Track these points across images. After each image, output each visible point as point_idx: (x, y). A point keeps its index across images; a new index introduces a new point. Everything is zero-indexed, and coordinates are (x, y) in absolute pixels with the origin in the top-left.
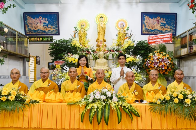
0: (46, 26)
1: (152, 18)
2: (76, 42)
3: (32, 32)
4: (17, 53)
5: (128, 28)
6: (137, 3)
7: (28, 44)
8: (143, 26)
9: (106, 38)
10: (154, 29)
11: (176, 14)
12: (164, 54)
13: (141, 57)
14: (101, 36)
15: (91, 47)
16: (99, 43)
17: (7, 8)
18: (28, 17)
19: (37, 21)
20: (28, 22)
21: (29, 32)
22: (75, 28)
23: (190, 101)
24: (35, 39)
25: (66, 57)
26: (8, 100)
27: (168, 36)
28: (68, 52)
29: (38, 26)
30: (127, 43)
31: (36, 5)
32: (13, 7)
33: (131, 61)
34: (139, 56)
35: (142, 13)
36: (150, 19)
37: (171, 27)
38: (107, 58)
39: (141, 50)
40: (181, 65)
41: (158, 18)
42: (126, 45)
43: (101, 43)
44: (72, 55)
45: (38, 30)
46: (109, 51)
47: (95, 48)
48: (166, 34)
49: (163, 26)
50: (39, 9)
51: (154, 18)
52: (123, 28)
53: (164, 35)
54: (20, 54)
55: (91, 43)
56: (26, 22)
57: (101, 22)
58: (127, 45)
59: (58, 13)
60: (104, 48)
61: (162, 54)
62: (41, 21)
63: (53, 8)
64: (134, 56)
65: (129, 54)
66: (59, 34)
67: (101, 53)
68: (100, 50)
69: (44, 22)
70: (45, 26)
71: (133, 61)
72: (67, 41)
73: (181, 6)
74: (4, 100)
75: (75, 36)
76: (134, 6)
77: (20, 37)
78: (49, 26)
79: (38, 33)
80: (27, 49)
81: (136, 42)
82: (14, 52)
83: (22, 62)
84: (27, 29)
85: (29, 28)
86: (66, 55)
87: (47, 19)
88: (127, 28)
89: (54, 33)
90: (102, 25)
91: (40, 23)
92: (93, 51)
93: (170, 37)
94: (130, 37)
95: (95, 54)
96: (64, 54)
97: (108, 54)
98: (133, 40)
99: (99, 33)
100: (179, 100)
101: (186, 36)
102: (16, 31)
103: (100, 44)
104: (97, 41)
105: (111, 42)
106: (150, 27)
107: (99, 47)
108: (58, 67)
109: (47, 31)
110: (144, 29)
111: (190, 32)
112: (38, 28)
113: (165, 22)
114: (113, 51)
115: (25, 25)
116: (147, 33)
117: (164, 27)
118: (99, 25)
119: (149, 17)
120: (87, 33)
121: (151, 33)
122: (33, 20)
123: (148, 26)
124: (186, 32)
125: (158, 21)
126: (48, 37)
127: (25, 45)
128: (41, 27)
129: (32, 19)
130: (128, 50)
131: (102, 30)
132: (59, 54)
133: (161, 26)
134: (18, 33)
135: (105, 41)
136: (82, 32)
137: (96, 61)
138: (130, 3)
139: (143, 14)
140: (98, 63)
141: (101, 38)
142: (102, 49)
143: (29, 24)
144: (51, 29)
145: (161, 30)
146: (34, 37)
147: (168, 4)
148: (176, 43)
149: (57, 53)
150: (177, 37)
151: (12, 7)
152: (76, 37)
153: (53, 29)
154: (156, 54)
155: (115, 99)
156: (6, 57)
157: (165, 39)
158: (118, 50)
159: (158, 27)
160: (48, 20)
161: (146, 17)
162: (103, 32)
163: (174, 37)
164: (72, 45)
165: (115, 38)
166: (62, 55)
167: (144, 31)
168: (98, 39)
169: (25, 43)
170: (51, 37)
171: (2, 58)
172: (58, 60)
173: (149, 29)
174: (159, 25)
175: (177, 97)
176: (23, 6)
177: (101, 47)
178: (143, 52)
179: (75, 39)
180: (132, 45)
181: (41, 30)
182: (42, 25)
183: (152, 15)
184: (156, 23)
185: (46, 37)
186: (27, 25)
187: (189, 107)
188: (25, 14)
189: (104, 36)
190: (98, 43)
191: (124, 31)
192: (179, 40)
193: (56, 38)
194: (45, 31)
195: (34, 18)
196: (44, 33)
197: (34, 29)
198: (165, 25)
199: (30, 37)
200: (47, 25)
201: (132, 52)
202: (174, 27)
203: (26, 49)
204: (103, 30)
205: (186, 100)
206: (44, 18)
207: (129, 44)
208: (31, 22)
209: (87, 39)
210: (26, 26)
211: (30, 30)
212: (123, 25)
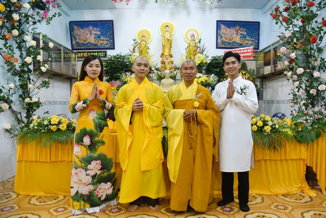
0: (97, 37)
1: (229, 28)
3: (80, 46)
4: (63, 73)
5: (200, 40)
6: (211, 8)
7: (75, 61)
8: (219, 37)
9: (172, 53)
10: (233, 41)
11: (259, 22)
12: (244, 72)
13: (216, 76)
14: (167, 50)
15: (155, 64)
16: (165, 59)
17: (52, 18)
18: (75, 26)
19: (87, 32)
20: (75, 34)
21: (77, 46)
22: (135, 41)
23: (270, 128)
24: (85, 54)
25: (124, 77)
26: (59, 130)
27: (249, 51)
28: (126, 71)
29: (88, 38)
30: (198, 59)
31: (84, 11)
32: (59, 16)
33: (204, 81)
34: (213, 75)
35: (217, 21)
36: (227, 28)
37: (253, 39)
38: (174, 78)
39: (216, 67)
40: (264, 87)
41: (237, 28)
43: (167, 59)
44: (131, 75)
45: (88, 43)
46: (176, 68)
47: (159, 66)
48: (245, 48)
49: (243, 37)
50: (88, 16)
51: (232, 28)
52: (194, 41)
53: (243, 50)
54: (67, 74)
55: (155, 60)
56: (72, 33)
57: (167, 33)
58: (199, 62)
59: (112, 21)
60: (171, 65)
61: (241, 73)
62: (91, 32)
63: (106, 15)
64: (207, 75)
65: (201, 73)
66: (114, 48)
67: (167, 71)
68: (165, 68)
69: (95, 33)
70: (96, 39)
71: (206, 81)
72: (124, 57)
73: (265, 13)
74: (54, 130)
75: (134, 50)
76: (208, 12)
77: (66, 53)
78: (102, 38)
79: (87, 48)
80: (75, 67)
81: (210, 57)
82: (60, 72)
83: (69, 83)
84: (74, 43)
85: (77, 40)
86: (124, 75)
87: (98, 29)
88: (198, 40)
89: (107, 46)
90: (167, 36)
91: (91, 34)
92: (157, 69)
93: (251, 52)
94: (203, 52)
95: (159, 73)
96: (121, 74)
97: (175, 72)
98: (206, 55)
99: (164, 46)
100: (258, 127)
101: (270, 51)
102: (61, 45)
103: (166, 61)
104: (161, 57)
105: (180, 57)
106: (227, 39)
107: (164, 64)
108: (114, 90)
109: (99, 44)
110: (219, 41)
111: (275, 46)
112: (88, 41)
113: (245, 33)
115: (72, 37)
116: (224, 46)
117: (244, 39)
118: (164, 36)
119: (225, 26)
120: (150, 46)
121: (228, 46)
122: (82, 30)
123: (225, 38)
124: (270, 46)
125: (237, 31)
126: (100, 52)
127: (73, 62)
128: (92, 39)
129: (80, 29)
130: (200, 67)
132: (115, 73)
133: (240, 37)
134: (64, 47)
135: (171, 56)
136: (143, 46)
137: (160, 81)
138: (203, 8)
139: (219, 22)
140: (163, 84)
141: (166, 53)
142: (168, 66)
143: (76, 36)
144: (104, 42)
145: (241, 43)
146: (83, 52)
147: (249, 11)
148: (259, 59)
149: (112, 72)
150: (260, 52)
151: (57, 15)
152: (136, 52)
153: (106, 42)
156: (52, 79)
157: (245, 55)
159: (237, 39)
160: (100, 31)
161: (223, 26)
162: (169, 46)
163: (256, 52)
164: (130, 62)
165: (184, 52)
166: (119, 74)
167: (220, 44)
168: (163, 54)
169: (72, 60)
170: (104, 52)
171: (47, 80)
172: (113, 81)
173: (226, 41)
174: (239, 37)
175: (256, 124)
176: (69, 14)
177: (166, 63)
178: (218, 70)
179: (134, 54)
180: (204, 61)
181: (91, 44)
182: (93, 37)
183: (230, 24)
184: (235, 34)
185: (98, 52)
186: (74, 37)
187: (268, 135)
188: (72, 24)
189: (170, 50)
190: (162, 60)
191: (196, 43)
192: (262, 55)
193: (111, 53)
194: (96, 45)
195: (83, 28)
196: (95, 47)
197: (82, 42)
198: (245, 37)
199: (78, 52)
200: (99, 37)
201: (206, 70)
202: (256, 39)
203: (73, 67)
204: (168, 43)
205: (266, 128)
206: (95, 29)
207: (201, 60)
208: (78, 33)
209: (150, 53)
210: (73, 39)
211: (78, 44)
212: (193, 36)
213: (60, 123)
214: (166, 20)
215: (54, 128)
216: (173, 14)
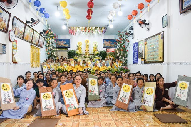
1: (107, 41)
2: (78, 52)
9: (89, 49)
10: (108, 45)
14: (87, 49)
18: (58, 40)
19: (61, 42)
24: (60, 49)
28: (75, 56)
30: (97, 52)
31: (60, 35)
35: (103, 39)
38: (89, 57)
39: (102, 54)
41: (110, 41)
42: (96, 53)
46: (90, 55)
55: (83, 52)
57: (87, 43)
59: (70, 39)
63: (68, 37)
64: (99, 57)
65: (97, 56)
67: (87, 56)
68: (87, 55)
72: (74, 51)
76: (100, 36)
79: (61, 47)
81: (100, 51)
89: (68, 47)
90: (87, 45)
92: (84, 55)
96: (73, 56)
99: (86, 48)
105: (91, 51)
109: (65, 46)
110: (104, 45)
113: (112, 43)
114: (92, 55)
117: (112, 45)
120: (81, 47)
122: (60, 42)
123: (106, 44)
128: (63, 44)
130: (97, 55)
131: (88, 47)
132: (71, 56)
135: (88, 50)
137: (85, 58)
141: (87, 50)
142: (87, 54)
144: (67, 45)
154: (109, 56)
155: (91, 70)
158: (93, 55)
159: (110, 45)
160: (66, 42)
161: (105, 41)
164: (76, 53)
165: (92, 50)
168: (86, 50)
170: (67, 49)
173: (106, 46)
181: (63, 46)
183: (107, 40)
184: (109, 43)
185: (65, 49)
189: (88, 48)
190: (86, 52)
193: (69, 49)
197: (60, 45)
200: (65, 44)
201: (99, 55)
202: (116, 45)
206: (64, 41)
210: (57, 44)
211: (58, 46)
212: (95, 44)
213: (63, 69)
214: (87, 39)
215: (63, 70)
216: (89, 37)
